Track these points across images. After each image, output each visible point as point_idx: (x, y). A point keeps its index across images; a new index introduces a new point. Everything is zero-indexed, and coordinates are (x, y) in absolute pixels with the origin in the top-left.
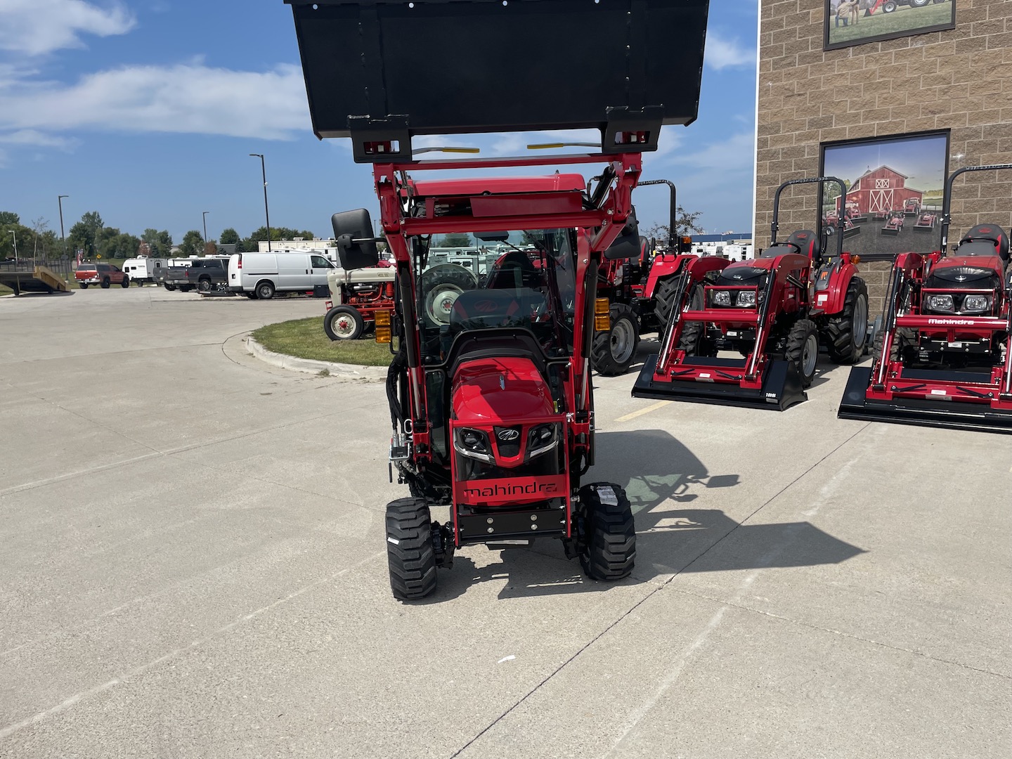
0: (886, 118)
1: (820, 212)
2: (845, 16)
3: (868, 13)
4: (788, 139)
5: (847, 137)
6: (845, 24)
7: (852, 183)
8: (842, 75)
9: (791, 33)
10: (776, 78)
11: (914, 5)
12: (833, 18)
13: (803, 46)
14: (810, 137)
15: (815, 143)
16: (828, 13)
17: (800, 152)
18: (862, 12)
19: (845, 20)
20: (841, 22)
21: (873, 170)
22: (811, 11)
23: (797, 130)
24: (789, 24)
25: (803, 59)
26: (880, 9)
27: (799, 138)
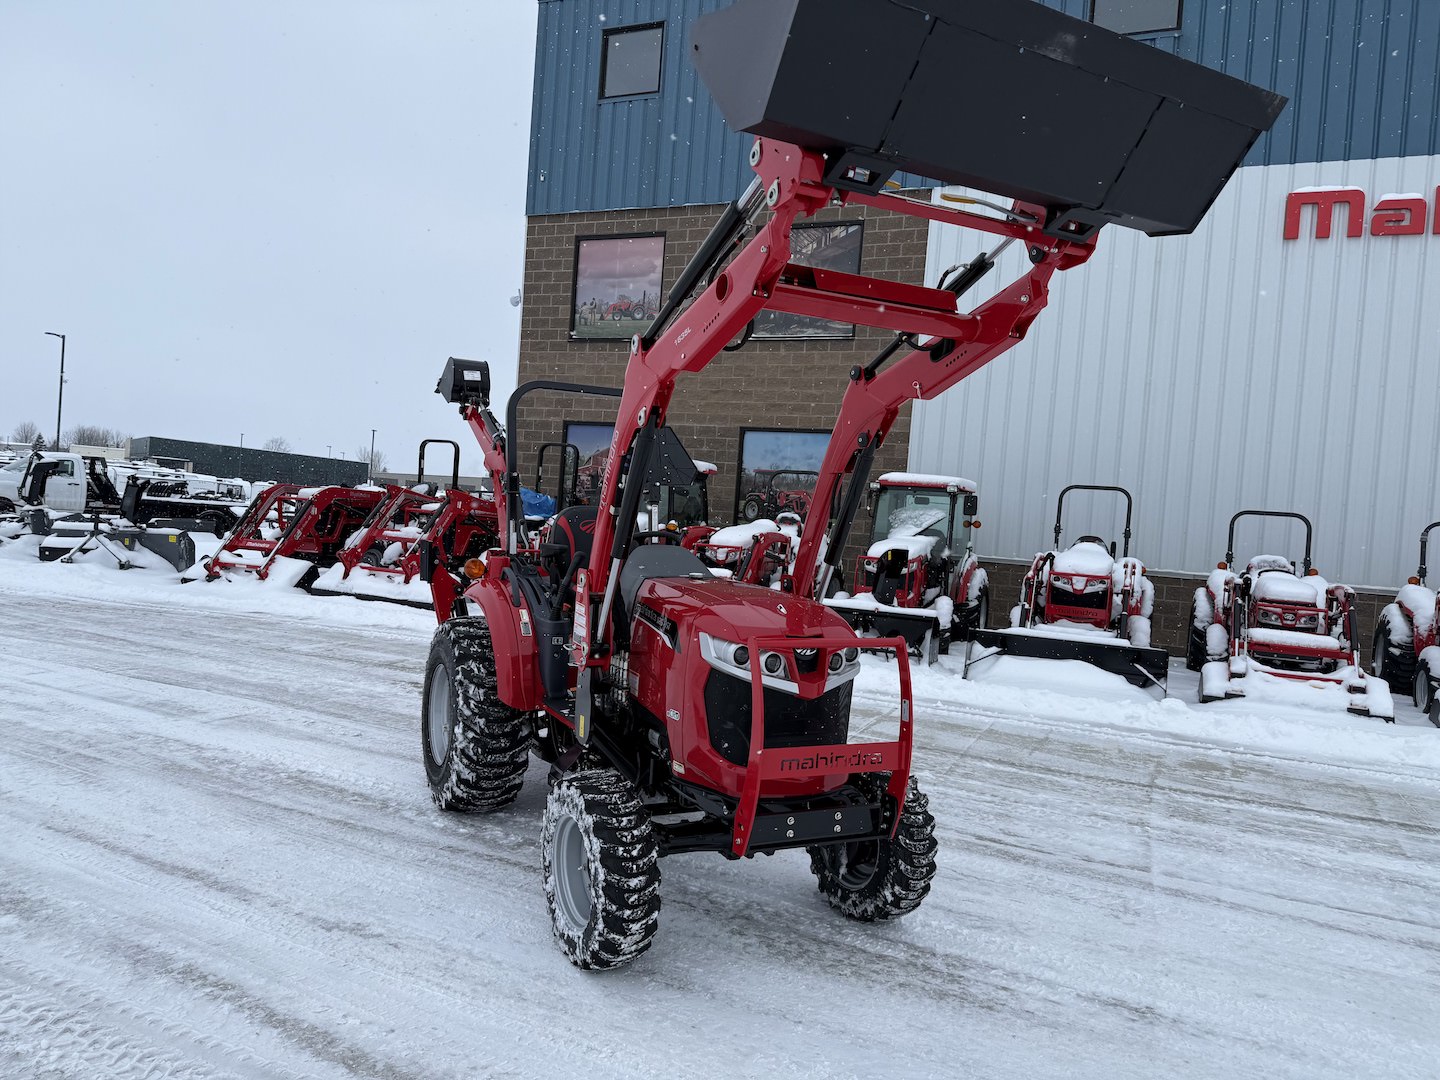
0: (610, 408)
1: (562, 481)
2: (586, 316)
3: (602, 318)
4: (538, 413)
5: (583, 420)
6: (586, 324)
7: (586, 459)
8: (581, 366)
9: (545, 323)
10: (533, 359)
11: (634, 319)
12: (577, 316)
13: (551, 335)
14: (556, 414)
15: (560, 420)
16: (574, 311)
17: (547, 425)
18: (598, 316)
19: (586, 319)
20: (583, 320)
21: (601, 450)
22: (561, 307)
23: (547, 406)
24: (544, 314)
25: (554, 346)
26: (610, 317)
27: (549, 414)
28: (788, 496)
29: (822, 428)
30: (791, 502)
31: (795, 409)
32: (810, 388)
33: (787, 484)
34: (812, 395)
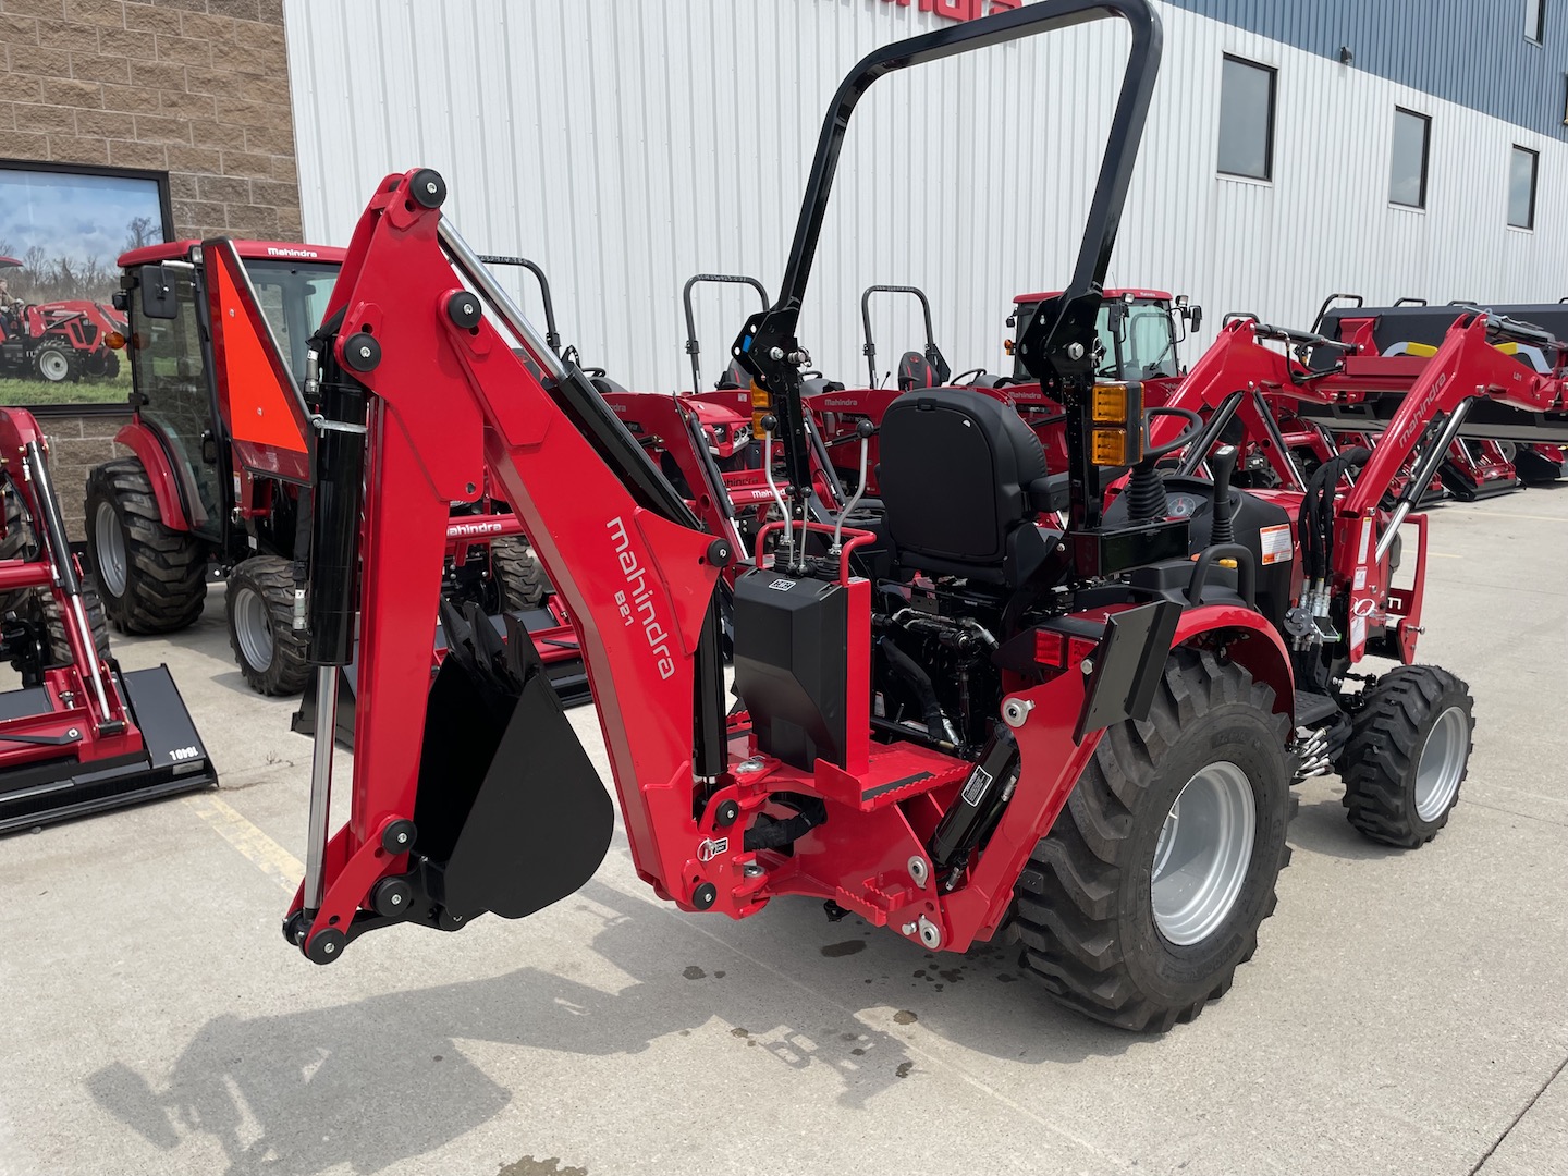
28: (49, 313)
29: (109, 163)
30: (61, 326)
31: (33, 117)
32: (62, 72)
33: (43, 288)
34: (72, 88)
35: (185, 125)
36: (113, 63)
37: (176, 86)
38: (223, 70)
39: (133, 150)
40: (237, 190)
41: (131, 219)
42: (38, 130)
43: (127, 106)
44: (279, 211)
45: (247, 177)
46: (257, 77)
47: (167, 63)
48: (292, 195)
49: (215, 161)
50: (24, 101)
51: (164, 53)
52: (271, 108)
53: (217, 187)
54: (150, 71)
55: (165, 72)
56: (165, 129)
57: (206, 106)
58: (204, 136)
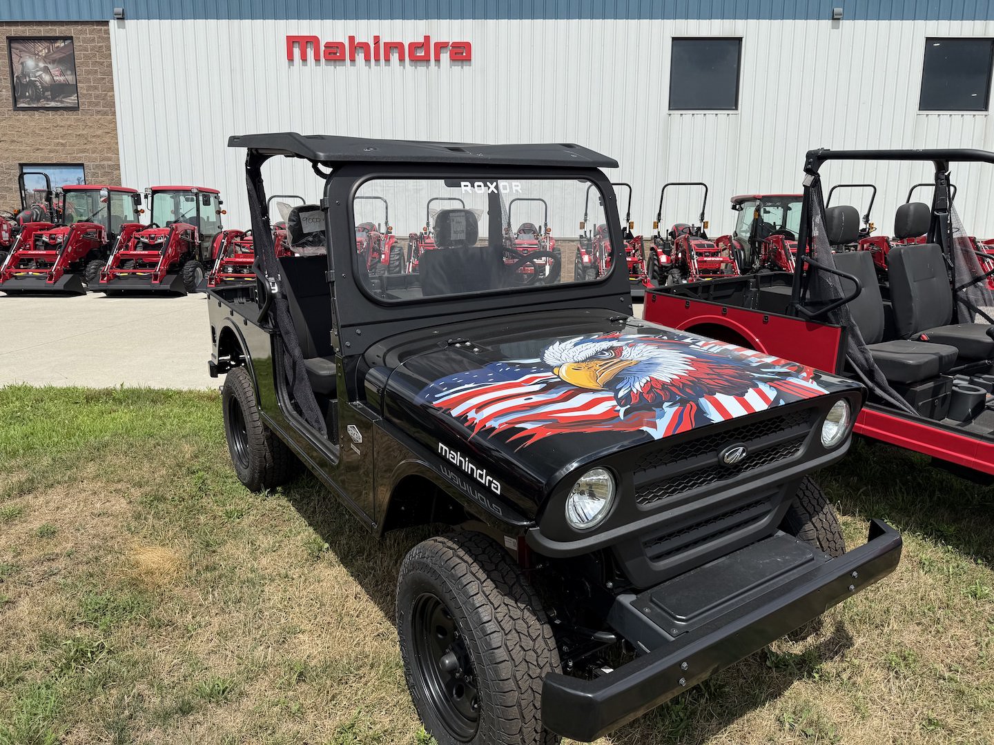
29: (69, 162)
31: (51, 152)
34: (60, 143)
35: (88, 149)
36: (70, 134)
37: (86, 139)
38: (99, 132)
39: (75, 157)
40: (103, 167)
41: (77, 178)
42: (52, 155)
43: (74, 146)
44: (115, 172)
45: (105, 163)
46: (109, 133)
47: (84, 132)
48: (118, 167)
49: (96, 159)
50: (49, 147)
51: (83, 129)
52: (113, 141)
53: (97, 166)
54: (79, 135)
55: (83, 135)
56: (83, 151)
57: (95, 143)
58: (93, 153)
